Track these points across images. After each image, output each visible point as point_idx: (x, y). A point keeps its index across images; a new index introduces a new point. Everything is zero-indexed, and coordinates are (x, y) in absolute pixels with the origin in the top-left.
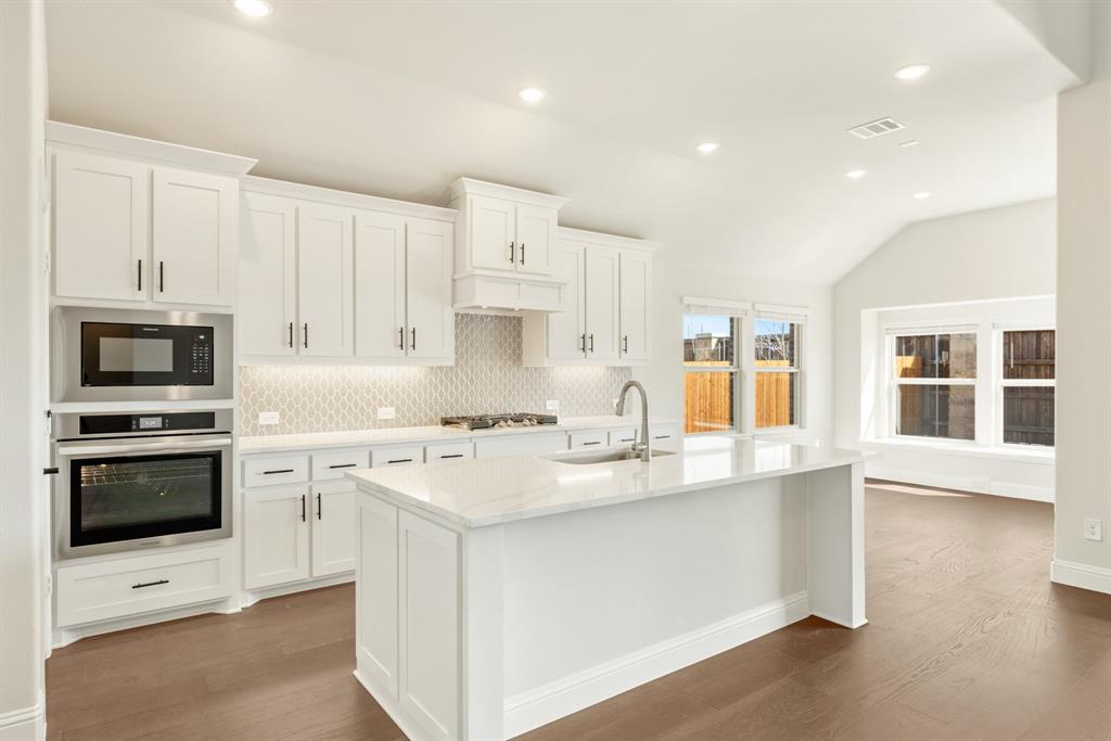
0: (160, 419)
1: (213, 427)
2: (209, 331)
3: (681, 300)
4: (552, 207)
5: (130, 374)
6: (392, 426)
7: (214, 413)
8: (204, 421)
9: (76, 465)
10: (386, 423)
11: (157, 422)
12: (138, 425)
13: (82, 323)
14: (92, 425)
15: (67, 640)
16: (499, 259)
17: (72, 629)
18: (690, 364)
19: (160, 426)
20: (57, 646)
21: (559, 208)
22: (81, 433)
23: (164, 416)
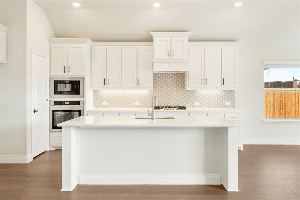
0: (69, 102)
1: (79, 105)
2: (79, 82)
3: (263, 62)
4: (186, 36)
5: (63, 92)
6: (139, 108)
7: (79, 101)
8: (78, 103)
9: (54, 111)
10: (137, 107)
11: (68, 103)
12: (64, 103)
13: (55, 81)
14: (56, 103)
15: (52, 149)
16: (165, 55)
17: (54, 147)
18: (266, 89)
19: (69, 104)
20: (50, 150)
21: (189, 36)
22: (54, 104)
23: (70, 102)
